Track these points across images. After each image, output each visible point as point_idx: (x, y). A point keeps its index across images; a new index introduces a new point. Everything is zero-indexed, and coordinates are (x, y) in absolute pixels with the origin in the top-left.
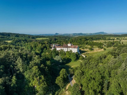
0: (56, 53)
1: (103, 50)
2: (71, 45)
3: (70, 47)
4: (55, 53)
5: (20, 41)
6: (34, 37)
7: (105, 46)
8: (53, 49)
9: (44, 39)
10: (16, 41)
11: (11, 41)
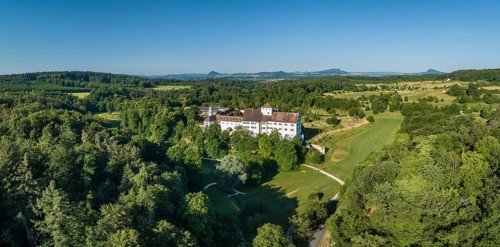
0: (219, 141)
1: (365, 121)
2: (273, 111)
3: (269, 119)
4: (215, 140)
5: (109, 94)
6: (149, 83)
7: (368, 109)
8: (207, 124)
9: (177, 88)
10: (100, 94)
11: (88, 94)
